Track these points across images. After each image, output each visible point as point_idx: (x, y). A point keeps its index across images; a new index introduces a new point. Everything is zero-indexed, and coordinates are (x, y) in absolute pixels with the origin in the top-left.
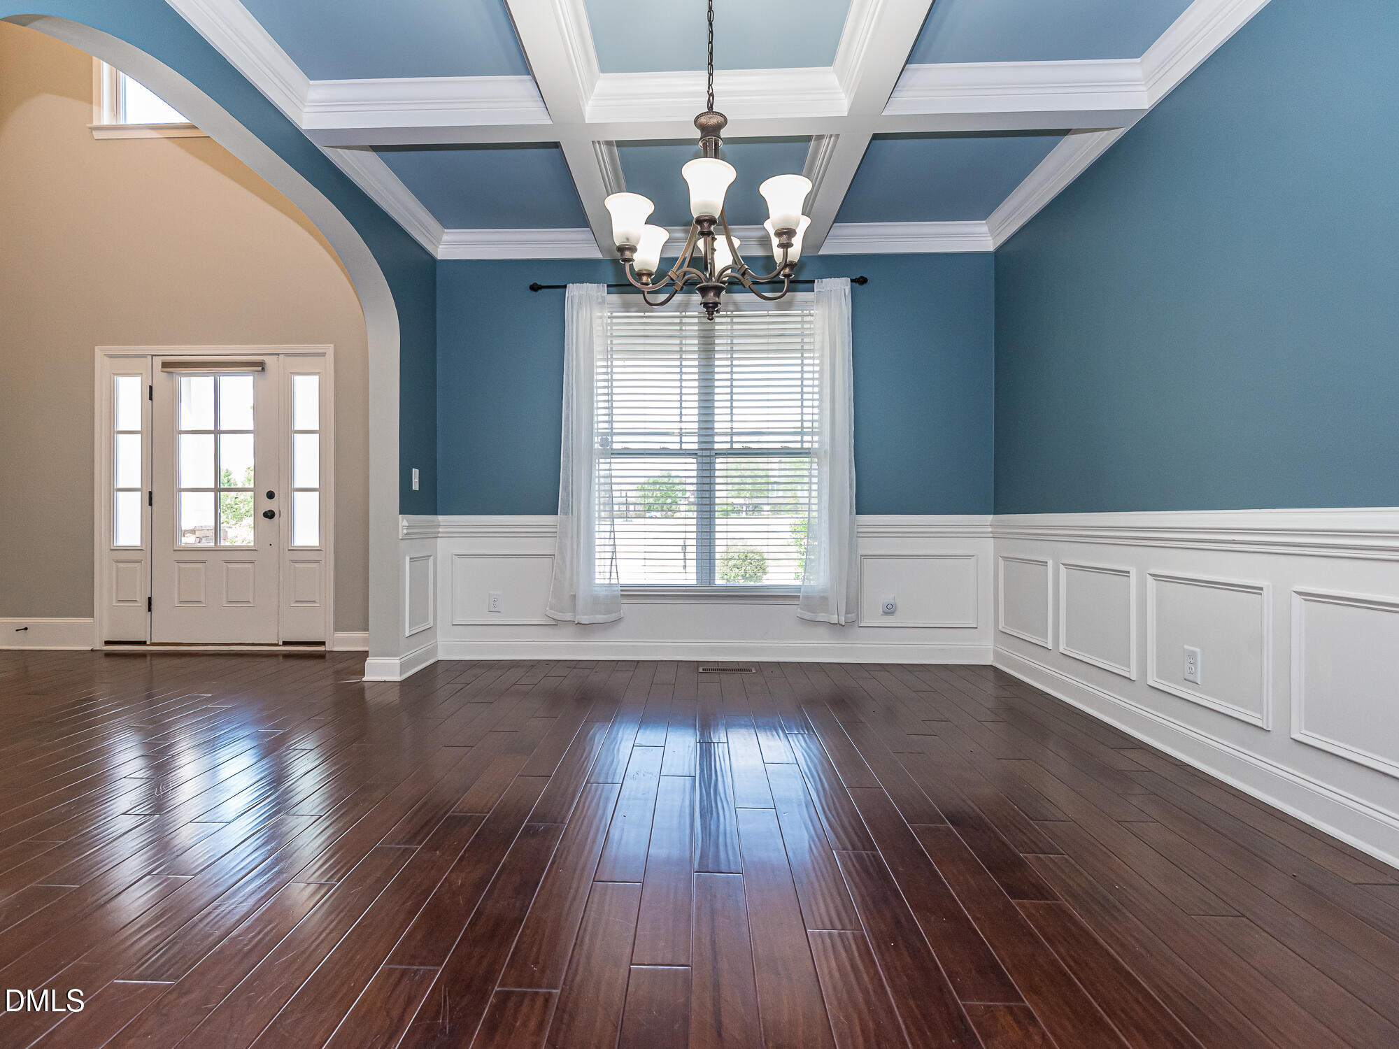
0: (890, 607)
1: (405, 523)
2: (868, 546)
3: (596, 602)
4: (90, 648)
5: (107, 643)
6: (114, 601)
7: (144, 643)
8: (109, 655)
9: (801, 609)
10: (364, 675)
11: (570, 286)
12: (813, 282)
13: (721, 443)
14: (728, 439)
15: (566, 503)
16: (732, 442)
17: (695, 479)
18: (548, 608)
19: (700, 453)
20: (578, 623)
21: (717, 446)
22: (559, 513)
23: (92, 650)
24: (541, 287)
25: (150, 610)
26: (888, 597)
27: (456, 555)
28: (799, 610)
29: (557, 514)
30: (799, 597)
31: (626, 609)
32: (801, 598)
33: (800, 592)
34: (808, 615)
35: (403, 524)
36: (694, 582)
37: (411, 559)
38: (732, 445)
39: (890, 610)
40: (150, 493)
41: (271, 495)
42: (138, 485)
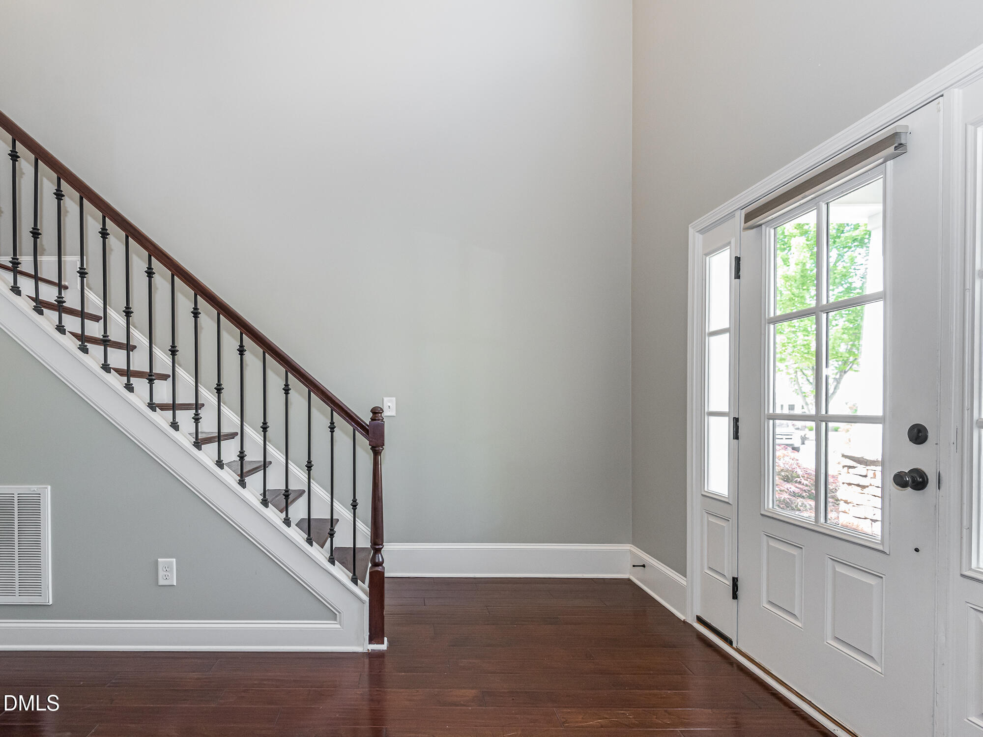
4: (683, 618)
5: (700, 620)
6: (706, 566)
7: (729, 642)
8: (702, 639)
23: (685, 622)
25: (735, 596)
40: (736, 420)
41: (918, 435)
42: (726, 409)
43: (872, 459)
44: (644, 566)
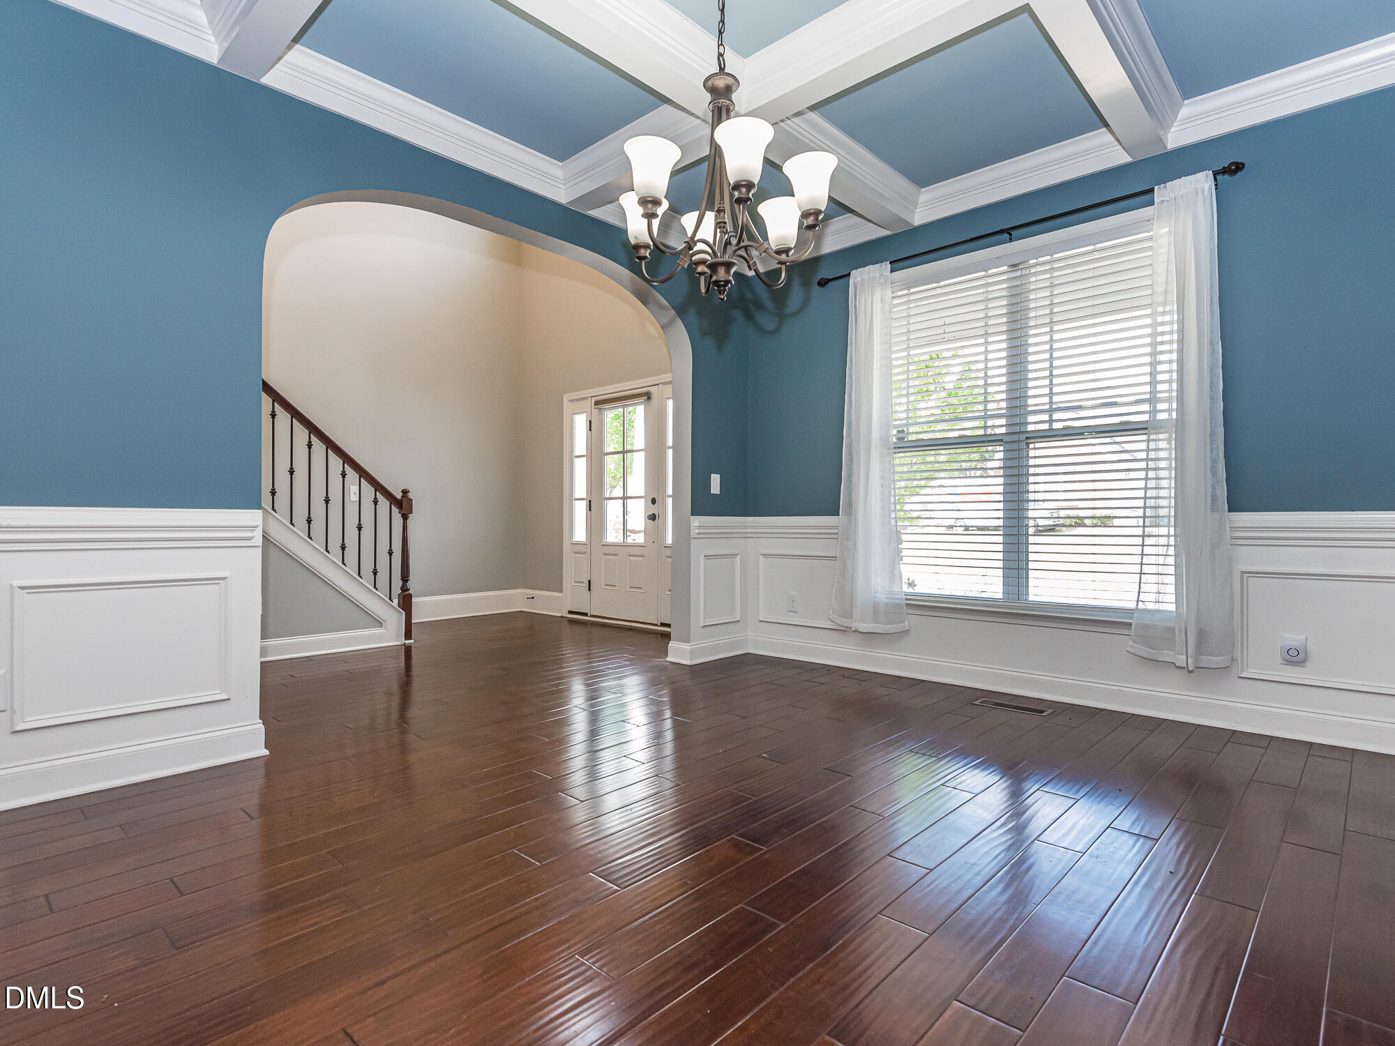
0: (1293, 653)
1: (696, 524)
2: (1250, 558)
3: (876, 611)
4: (560, 615)
5: (570, 612)
6: (573, 582)
7: (585, 614)
8: (571, 621)
9: (1135, 642)
10: (667, 655)
11: (854, 273)
12: (1152, 190)
13: (1035, 423)
14: (1046, 417)
15: (850, 504)
16: (1051, 421)
17: (1002, 471)
18: (831, 613)
19: (1006, 439)
20: (855, 631)
21: (1031, 428)
22: (840, 514)
23: (561, 617)
24: (829, 281)
25: (589, 590)
26: (1294, 638)
27: (763, 555)
28: (1130, 643)
29: (838, 515)
30: (1130, 624)
31: (912, 621)
32: (1133, 627)
33: (1132, 618)
34: (1143, 651)
35: (695, 525)
36: (1000, 596)
37: (705, 556)
38: (1051, 425)
39: (1295, 657)
40: (590, 501)
41: (654, 501)
42: (584, 496)
43: (638, 530)
44: (533, 598)
